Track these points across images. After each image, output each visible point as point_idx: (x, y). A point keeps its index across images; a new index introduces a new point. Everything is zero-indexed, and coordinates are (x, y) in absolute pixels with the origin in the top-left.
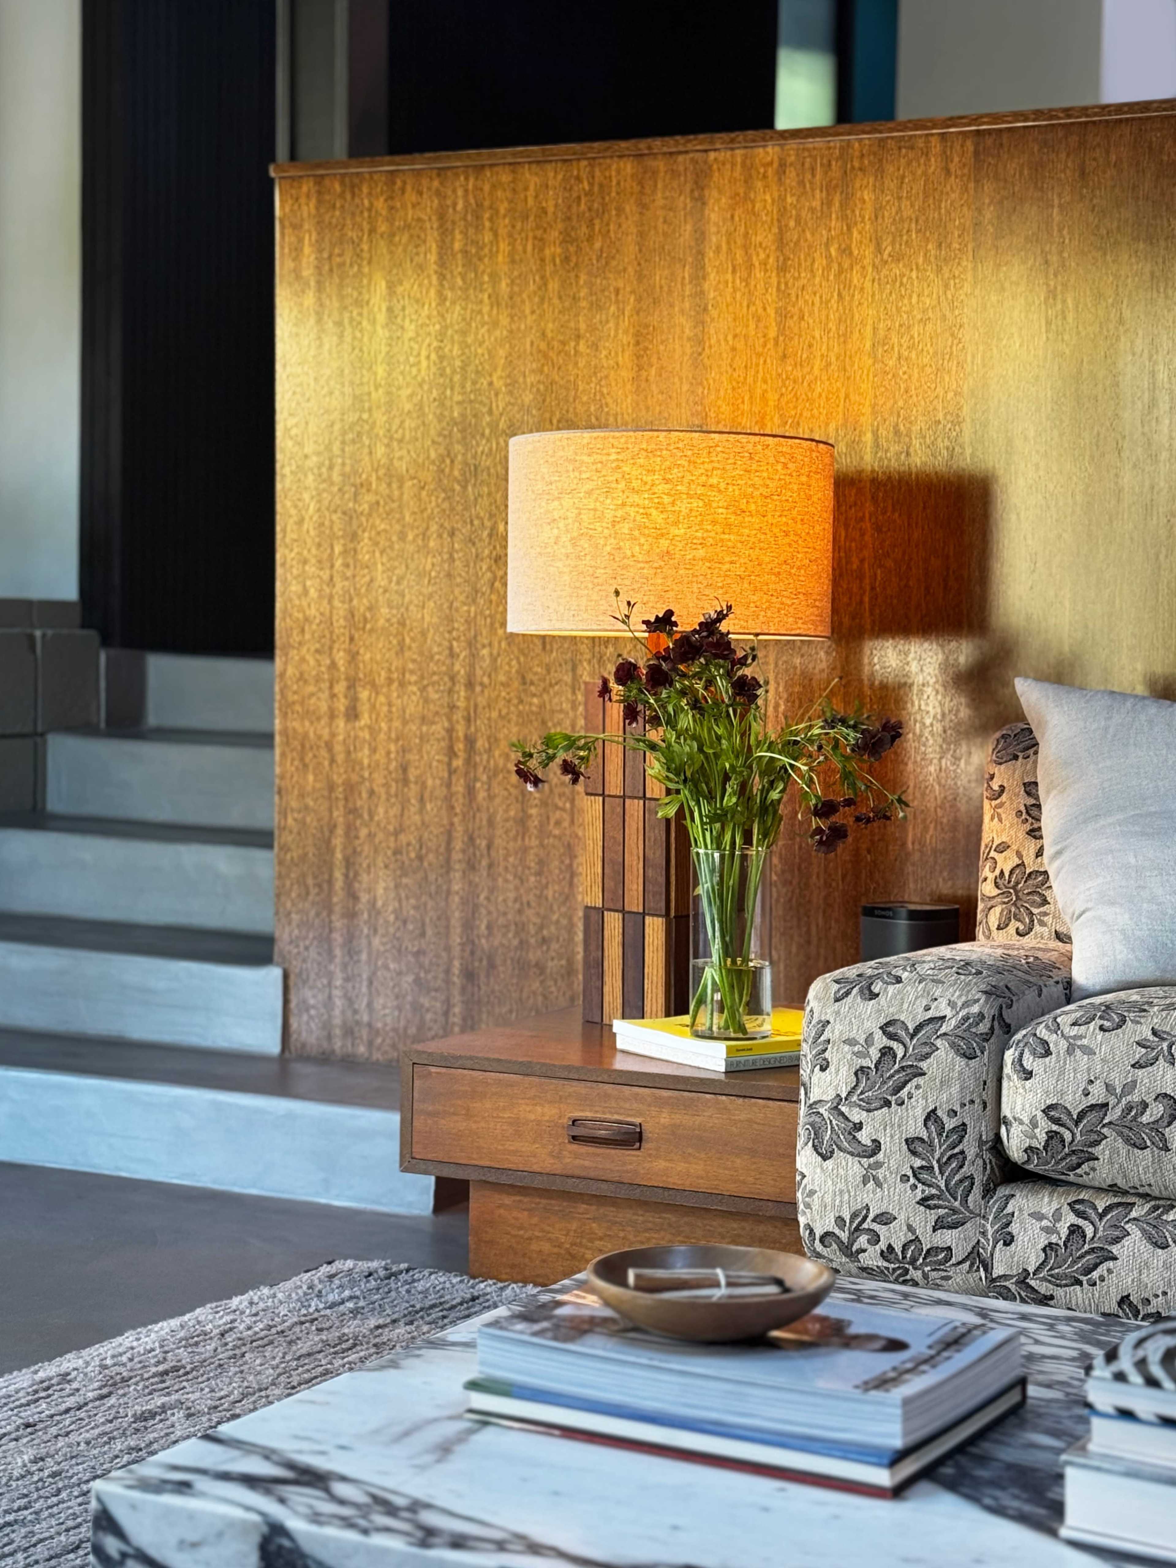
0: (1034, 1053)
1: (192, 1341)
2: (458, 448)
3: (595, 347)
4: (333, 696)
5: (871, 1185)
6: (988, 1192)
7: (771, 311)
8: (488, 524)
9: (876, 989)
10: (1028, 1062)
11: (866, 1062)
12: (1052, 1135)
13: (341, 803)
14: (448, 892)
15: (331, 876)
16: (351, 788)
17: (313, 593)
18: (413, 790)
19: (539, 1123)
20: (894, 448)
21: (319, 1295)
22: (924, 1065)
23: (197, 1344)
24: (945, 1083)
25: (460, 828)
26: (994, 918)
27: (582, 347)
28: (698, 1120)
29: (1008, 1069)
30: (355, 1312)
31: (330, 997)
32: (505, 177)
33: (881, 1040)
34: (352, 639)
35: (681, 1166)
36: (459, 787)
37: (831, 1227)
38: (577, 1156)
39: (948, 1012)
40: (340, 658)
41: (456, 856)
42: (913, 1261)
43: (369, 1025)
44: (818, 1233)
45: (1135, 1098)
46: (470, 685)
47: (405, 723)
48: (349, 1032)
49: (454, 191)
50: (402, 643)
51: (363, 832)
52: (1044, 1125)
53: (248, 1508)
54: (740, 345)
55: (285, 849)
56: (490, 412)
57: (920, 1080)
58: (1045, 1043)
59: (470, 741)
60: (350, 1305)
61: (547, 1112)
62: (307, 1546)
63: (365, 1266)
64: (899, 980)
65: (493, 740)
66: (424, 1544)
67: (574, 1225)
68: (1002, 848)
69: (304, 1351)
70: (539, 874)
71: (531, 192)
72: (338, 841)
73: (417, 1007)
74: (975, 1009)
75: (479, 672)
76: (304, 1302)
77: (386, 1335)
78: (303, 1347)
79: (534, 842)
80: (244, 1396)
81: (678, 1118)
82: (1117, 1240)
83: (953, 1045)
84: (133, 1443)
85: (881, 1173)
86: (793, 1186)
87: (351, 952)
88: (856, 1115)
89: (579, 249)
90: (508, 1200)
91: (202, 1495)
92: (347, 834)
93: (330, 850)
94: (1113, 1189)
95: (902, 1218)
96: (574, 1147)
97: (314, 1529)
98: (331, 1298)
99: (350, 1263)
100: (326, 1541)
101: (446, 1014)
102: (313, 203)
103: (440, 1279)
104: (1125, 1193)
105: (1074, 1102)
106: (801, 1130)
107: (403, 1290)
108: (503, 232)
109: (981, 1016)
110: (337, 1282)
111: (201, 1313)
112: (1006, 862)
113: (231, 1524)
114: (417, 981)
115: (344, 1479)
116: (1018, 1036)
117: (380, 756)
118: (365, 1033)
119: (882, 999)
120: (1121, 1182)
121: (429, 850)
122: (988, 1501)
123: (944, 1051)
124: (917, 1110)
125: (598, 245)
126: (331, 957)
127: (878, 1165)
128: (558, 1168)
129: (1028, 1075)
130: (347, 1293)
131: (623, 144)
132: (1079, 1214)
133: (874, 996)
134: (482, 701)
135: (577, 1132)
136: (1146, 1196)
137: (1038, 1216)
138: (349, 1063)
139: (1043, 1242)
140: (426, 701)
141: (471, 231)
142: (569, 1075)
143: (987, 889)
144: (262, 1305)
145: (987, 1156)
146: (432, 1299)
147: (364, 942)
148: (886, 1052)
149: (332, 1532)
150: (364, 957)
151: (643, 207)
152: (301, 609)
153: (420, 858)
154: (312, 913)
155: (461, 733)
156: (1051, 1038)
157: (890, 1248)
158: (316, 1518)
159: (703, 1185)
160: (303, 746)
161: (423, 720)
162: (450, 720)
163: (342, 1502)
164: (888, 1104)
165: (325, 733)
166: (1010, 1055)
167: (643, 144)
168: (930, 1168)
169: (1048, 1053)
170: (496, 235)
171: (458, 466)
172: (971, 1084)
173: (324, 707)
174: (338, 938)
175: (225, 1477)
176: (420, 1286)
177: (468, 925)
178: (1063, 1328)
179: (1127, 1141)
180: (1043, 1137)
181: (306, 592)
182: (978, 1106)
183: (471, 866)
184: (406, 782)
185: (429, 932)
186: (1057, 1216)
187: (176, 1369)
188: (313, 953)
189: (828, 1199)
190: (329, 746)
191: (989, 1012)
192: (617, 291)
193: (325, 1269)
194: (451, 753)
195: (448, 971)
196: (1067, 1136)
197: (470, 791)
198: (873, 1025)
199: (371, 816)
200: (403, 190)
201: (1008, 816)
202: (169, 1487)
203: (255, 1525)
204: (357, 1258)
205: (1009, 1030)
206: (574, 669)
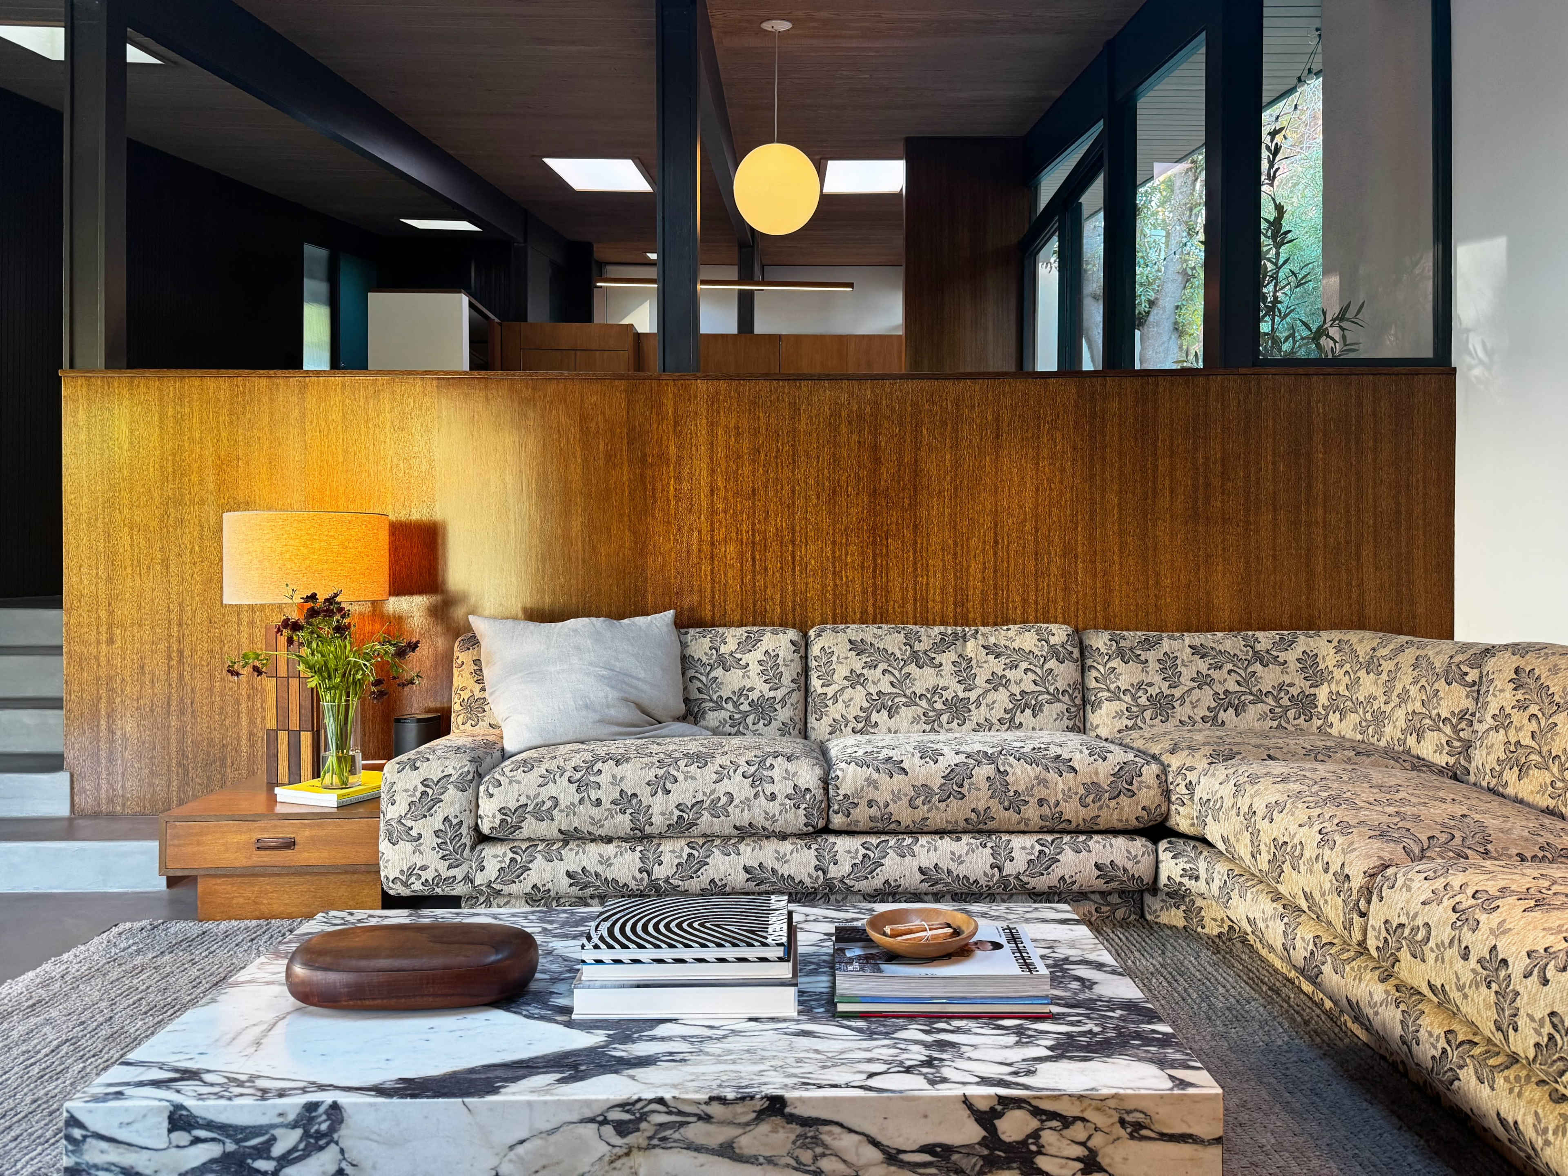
0: (494, 786)
1: (45, 984)
2: (172, 510)
3: (248, 463)
4: (99, 633)
5: (417, 854)
6: (473, 849)
7: (339, 450)
8: (189, 547)
9: (417, 765)
10: (491, 790)
11: (414, 799)
12: (502, 821)
13: (104, 687)
14: (169, 726)
15: (99, 722)
16: (110, 679)
17: (86, 582)
18: (147, 679)
19: (238, 843)
20: (403, 512)
21: (115, 945)
22: (442, 797)
23: (48, 985)
24: (453, 803)
25: (175, 696)
26: (460, 720)
27: (240, 463)
28: (324, 832)
29: (481, 794)
30: (138, 951)
31: (99, 784)
32: (197, 382)
33: (421, 789)
34: (110, 604)
35: (317, 855)
36: (174, 674)
37: (398, 875)
38: (260, 856)
39: (453, 772)
40: (103, 614)
41: (172, 708)
42: (437, 885)
43: (123, 796)
44: (391, 879)
45: (539, 800)
46: (180, 624)
47: (142, 644)
48: (110, 801)
49: (168, 387)
50: (140, 606)
51: (118, 700)
52: (499, 817)
53: (161, 1100)
54: (325, 465)
55: (70, 711)
56: (190, 493)
57: (440, 804)
58: (499, 781)
59: (181, 653)
60: (134, 948)
61: (243, 838)
62: (196, 1112)
63: (138, 925)
64: (428, 760)
65: (193, 651)
66: (263, 1099)
67: (256, 888)
68: (464, 689)
69: (114, 978)
70: (221, 714)
71: (211, 391)
72: (103, 705)
73: (151, 784)
74: (466, 769)
75: (185, 618)
76: (107, 950)
77: (159, 961)
78: (113, 976)
79: (218, 699)
80: (85, 1010)
81: (314, 832)
82: (531, 861)
83: (455, 786)
84: (24, 1049)
85: (422, 848)
86: (378, 859)
87: (111, 760)
88: (409, 823)
89: (238, 418)
90: (219, 881)
91: (131, 1097)
92: (108, 702)
93: (98, 710)
94: (529, 839)
95: (433, 866)
96: (258, 852)
97: (200, 1103)
98: (122, 946)
99: (128, 925)
100: (207, 1108)
101: (169, 786)
102: (85, 389)
103: (182, 925)
104: (533, 840)
105: (513, 805)
106: (381, 833)
107: (163, 935)
108: (196, 408)
109: (469, 772)
110: (124, 936)
111: (47, 966)
112: (466, 695)
113: (151, 1109)
114: (151, 771)
115: (208, 1071)
116: (486, 779)
117: (128, 662)
118: (120, 800)
119: (421, 770)
120: (533, 836)
121: (157, 706)
122: (525, 1013)
123: (452, 791)
124: (440, 817)
125: (248, 416)
126: (99, 763)
127: (421, 844)
128: (250, 863)
129: (491, 796)
130: (131, 942)
131: (261, 371)
132: (514, 852)
133: (416, 768)
134: (187, 632)
135: (259, 845)
136: (543, 840)
137: (496, 856)
138: (112, 816)
139: (498, 867)
140: (155, 633)
141: (178, 408)
142: (256, 818)
143: (456, 707)
144: (82, 956)
145: (472, 833)
146: (180, 937)
147: (119, 755)
148: (424, 793)
149: (211, 1102)
150: (119, 762)
151: (272, 400)
152: (78, 590)
153: (152, 711)
154: (87, 744)
155: (175, 647)
156: (502, 779)
157: (426, 880)
158: (200, 1097)
159: (328, 862)
160: (81, 659)
161: (153, 643)
162: (168, 642)
163: (212, 1085)
164: (425, 816)
165: (95, 652)
166: (482, 788)
167: (272, 372)
168: (446, 843)
169: (500, 785)
170: (191, 409)
171: (171, 519)
172: (464, 803)
173: (93, 639)
174: (103, 754)
175: (141, 1084)
176: (172, 930)
177: (181, 742)
178: (531, 917)
179: (536, 818)
180: (498, 822)
181: (81, 582)
182: (468, 812)
183: (182, 713)
184: (143, 673)
185: (158, 747)
186: (505, 855)
187: (39, 1002)
188: (88, 763)
189: (396, 863)
190: (97, 658)
191: (472, 770)
192: (259, 438)
193: (115, 930)
194: (170, 658)
195: (169, 766)
196: (509, 820)
197: (181, 677)
198: (417, 782)
199: (123, 692)
200: (138, 386)
201: (466, 674)
202: (111, 1097)
203: (166, 1107)
204: (132, 920)
205: (480, 776)
206: (238, 615)
